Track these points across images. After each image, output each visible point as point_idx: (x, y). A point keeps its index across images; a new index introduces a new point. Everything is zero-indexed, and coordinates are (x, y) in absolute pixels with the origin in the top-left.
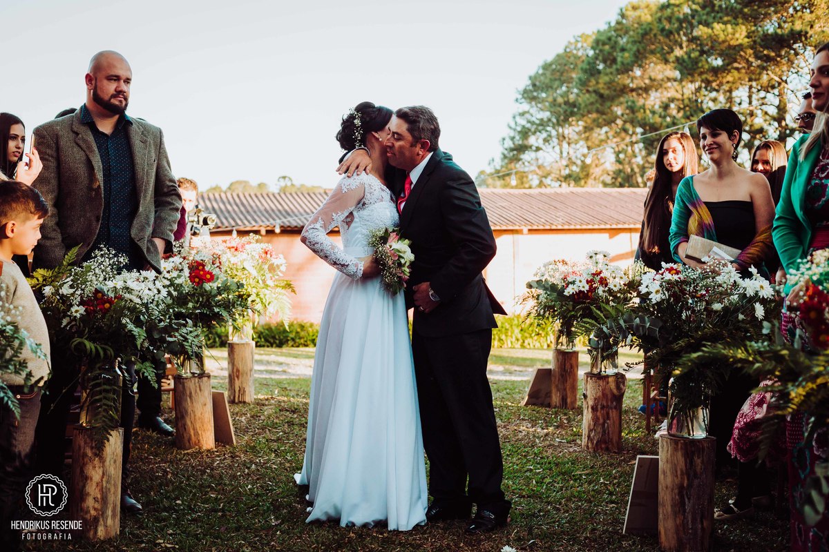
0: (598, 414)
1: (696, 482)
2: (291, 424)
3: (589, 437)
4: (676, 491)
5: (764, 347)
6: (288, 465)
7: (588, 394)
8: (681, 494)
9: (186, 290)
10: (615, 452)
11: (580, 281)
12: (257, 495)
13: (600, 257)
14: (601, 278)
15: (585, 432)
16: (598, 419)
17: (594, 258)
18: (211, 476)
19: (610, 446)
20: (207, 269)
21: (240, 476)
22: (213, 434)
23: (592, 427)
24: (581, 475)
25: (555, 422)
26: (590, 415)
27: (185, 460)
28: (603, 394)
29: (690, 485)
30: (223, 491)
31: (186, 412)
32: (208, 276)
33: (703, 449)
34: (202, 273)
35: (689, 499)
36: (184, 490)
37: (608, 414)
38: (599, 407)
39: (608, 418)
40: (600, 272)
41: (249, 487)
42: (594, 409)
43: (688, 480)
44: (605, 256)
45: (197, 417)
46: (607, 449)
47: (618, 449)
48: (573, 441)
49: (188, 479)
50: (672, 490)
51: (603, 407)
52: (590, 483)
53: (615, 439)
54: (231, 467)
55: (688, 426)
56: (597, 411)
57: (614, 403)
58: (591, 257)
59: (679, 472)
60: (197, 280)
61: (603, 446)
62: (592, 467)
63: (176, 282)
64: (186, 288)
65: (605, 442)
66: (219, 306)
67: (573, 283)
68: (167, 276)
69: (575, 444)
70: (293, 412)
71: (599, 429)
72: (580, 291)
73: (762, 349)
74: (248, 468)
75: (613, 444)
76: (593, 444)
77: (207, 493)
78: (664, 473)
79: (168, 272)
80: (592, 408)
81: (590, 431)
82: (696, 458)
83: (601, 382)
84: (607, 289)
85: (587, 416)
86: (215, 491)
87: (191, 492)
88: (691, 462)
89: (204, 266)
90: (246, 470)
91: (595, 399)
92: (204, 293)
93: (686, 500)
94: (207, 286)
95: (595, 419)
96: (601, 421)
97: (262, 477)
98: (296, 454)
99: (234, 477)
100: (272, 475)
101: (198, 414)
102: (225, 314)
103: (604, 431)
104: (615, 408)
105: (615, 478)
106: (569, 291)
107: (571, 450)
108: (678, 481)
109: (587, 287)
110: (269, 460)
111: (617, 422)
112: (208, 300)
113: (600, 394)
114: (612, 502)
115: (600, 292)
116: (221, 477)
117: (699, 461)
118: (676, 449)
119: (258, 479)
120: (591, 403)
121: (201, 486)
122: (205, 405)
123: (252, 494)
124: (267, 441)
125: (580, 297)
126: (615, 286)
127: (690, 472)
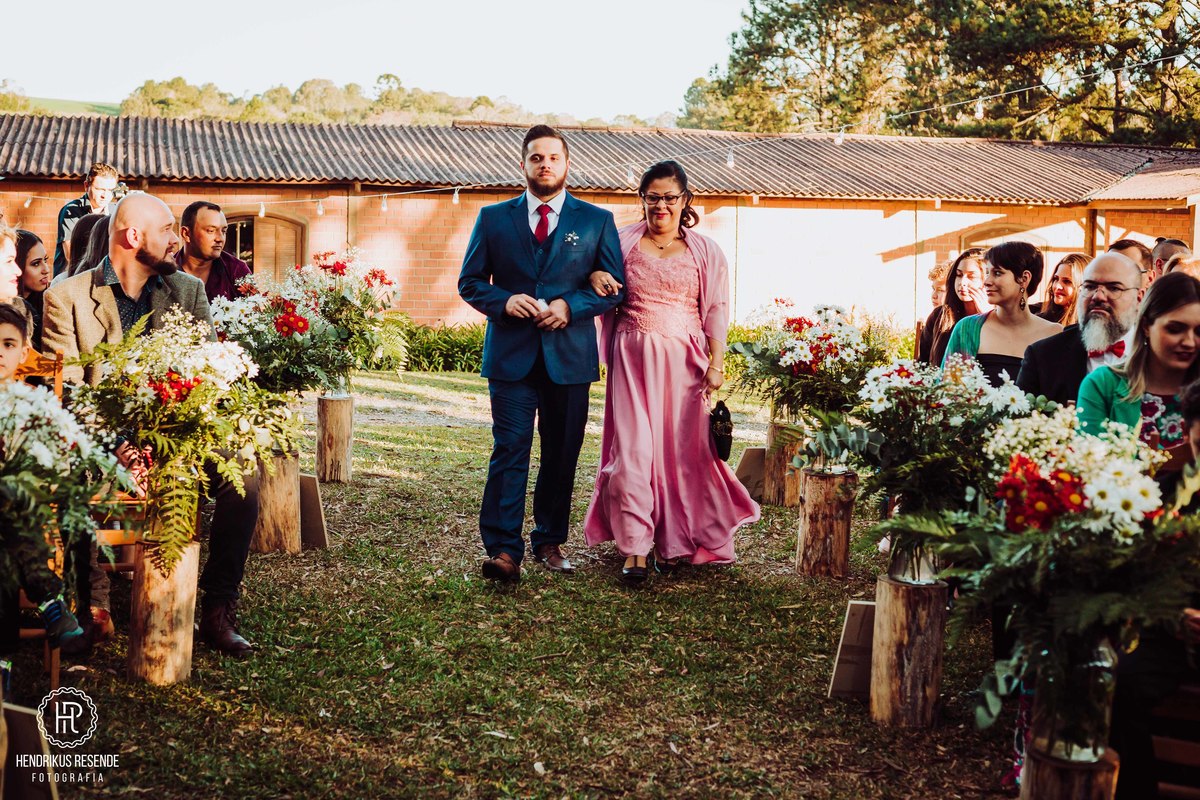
0: (819, 525)
1: (919, 639)
2: (403, 518)
3: (805, 555)
4: (894, 649)
5: (963, 518)
6: (400, 581)
7: (807, 498)
8: (899, 653)
9: (270, 339)
10: (838, 578)
11: (802, 348)
12: (362, 625)
13: (832, 314)
14: (830, 345)
15: (800, 548)
16: (818, 532)
17: (823, 314)
18: (300, 595)
19: (833, 569)
20: (299, 311)
21: (338, 596)
22: (299, 533)
23: (809, 543)
24: (787, 610)
25: (765, 527)
26: (808, 527)
27: (263, 569)
28: (826, 500)
29: (911, 643)
30: (316, 618)
31: (265, 503)
32: (301, 324)
33: (930, 597)
34: (292, 319)
35: (909, 660)
36: (266, 614)
37: (831, 526)
38: (820, 516)
39: (832, 532)
40: (830, 337)
41: (351, 612)
42: (813, 519)
43: (909, 635)
44: (838, 312)
45: (279, 511)
46: (828, 573)
47: (843, 573)
48: (785, 558)
49: (270, 599)
50: (889, 648)
51: (825, 517)
52: (798, 623)
53: (840, 559)
54: (324, 582)
55: (913, 568)
56: (817, 521)
57: (841, 512)
58: (820, 312)
59: (898, 627)
60: (285, 329)
61: (823, 569)
62: (804, 599)
63: (256, 328)
64: (269, 337)
65: (826, 564)
66: (313, 362)
67: (792, 349)
68: (245, 320)
69: (787, 563)
70: (407, 499)
71: (819, 546)
72: (801, 362)
73: (960, 522)
74: (348, 584)
75: (836, 567)
76: (809, 565)
77: (295, 620)
78: (881, 626)
79: (246, 316)
80: (811, 517)
81: (807, 547)
82: (920, 610)
83: (823, 483)
84: (837, 359)
85: (803, 528)
86: (307, 616)
87: (275, 618)
88: (914, 615)
89: (294, 308)
90: (346, 587)
91: (815, 505)
92: (296, 345)
93: (906, 661)
94: (298, 336)
95: (814, 533)
96: (822, 535)
97: (367, 599)
98: (410, 565)
99: (330, 597)
100: (380, 595)
101: (281, 507)
102: (321, 375)
103: (825, 549)
104: (842, 519)
105: (832, 616)
106: (787, 360)
107: (780, 571)
108: (896, 637)
109: (810, 357)
110: (375, 572)
111: (844, 539)
112: (298, 355)
113: (821, 499)
114: (822, 652)
115: (828, 365)
116: (312, 595)
117: (924, 613)
118: (896, 597)
119: (361, 601)
120: (809, 510)
121: (288, 609)
122: (291, 494)
123: (354, 623)
124: (371, 543)
125: (799, 369)
126: (849, 356)
127: (912, 626)
